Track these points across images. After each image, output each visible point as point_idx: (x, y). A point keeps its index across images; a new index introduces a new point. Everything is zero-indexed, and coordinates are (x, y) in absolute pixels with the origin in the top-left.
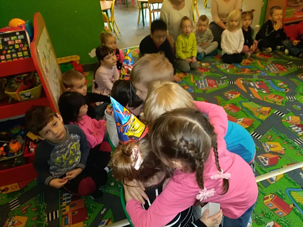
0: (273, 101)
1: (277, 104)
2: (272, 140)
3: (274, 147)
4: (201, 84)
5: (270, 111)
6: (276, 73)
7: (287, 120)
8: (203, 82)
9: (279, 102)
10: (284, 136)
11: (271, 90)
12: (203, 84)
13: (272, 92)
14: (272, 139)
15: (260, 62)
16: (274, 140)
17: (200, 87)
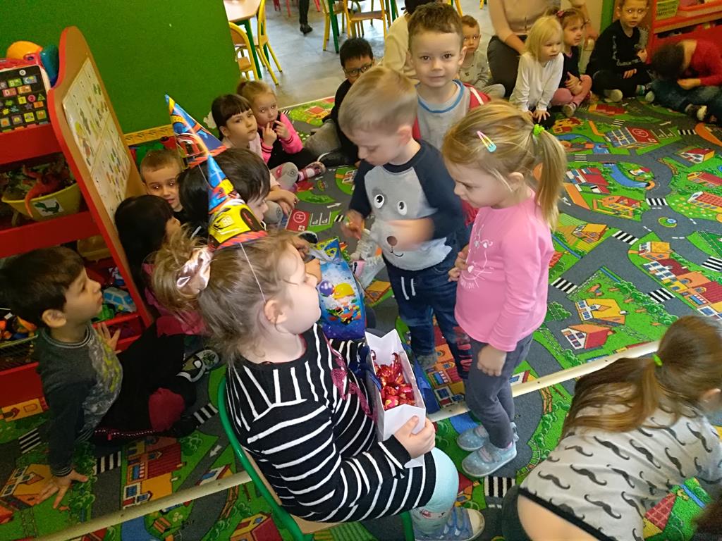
0: (614, 211)
1: (623, 215)
2: (600, 296)
3: (602, 309)
5: (604, 231)
6: (629, 147)
7: (640, 250)
9: (626, 211)
10: (629, 285)
11: (613, 185)
13: (615, 190)
14: (601, 293)
15: (595, 124)
16: (603, 294)
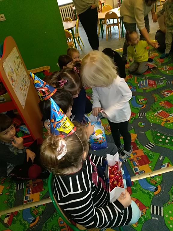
4: (142, 85)
8: (145, 82)
12: (144, 84)
17: (142, 87)
